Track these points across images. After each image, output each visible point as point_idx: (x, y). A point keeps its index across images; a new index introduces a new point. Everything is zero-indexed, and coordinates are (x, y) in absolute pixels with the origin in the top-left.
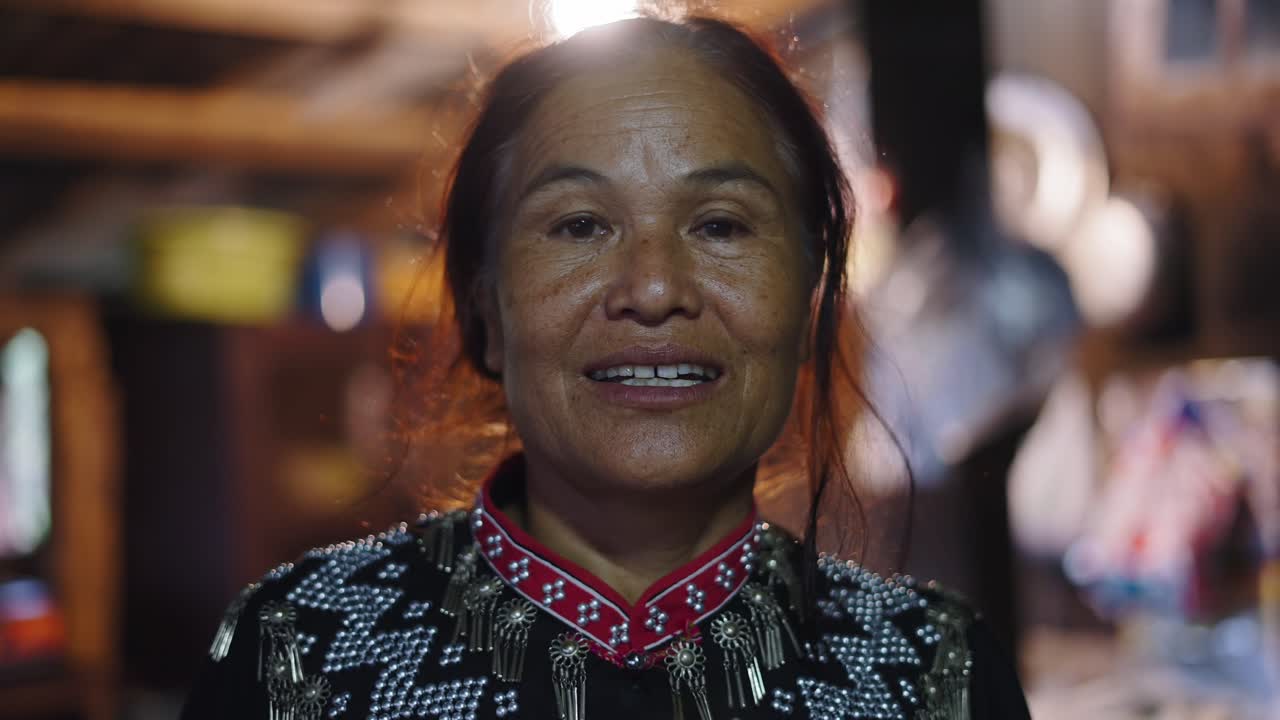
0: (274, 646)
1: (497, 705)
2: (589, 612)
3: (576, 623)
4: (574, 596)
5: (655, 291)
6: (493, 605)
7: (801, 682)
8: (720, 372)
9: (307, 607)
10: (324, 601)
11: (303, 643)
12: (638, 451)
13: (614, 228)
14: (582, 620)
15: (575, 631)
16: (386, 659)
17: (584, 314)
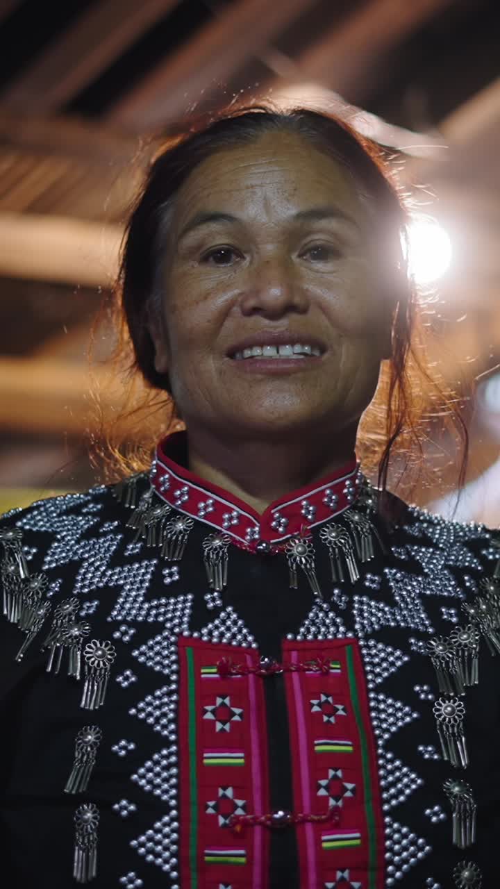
0: (7, 553)
1: (164, 577)
2: (231, 519)
3: (221, 526)
4: (220, 509)
5: (274, 294)
6: (163, 521)
7: (387, 571)
8: (323, 350)
9: (30, 530)
10: (42, 526)
11: (28, 553)
12: (267, 403)
13: (245, 255)
14: (226, 524)
15: (221, 532)
16: (87, 555)
17: (225, 313)
